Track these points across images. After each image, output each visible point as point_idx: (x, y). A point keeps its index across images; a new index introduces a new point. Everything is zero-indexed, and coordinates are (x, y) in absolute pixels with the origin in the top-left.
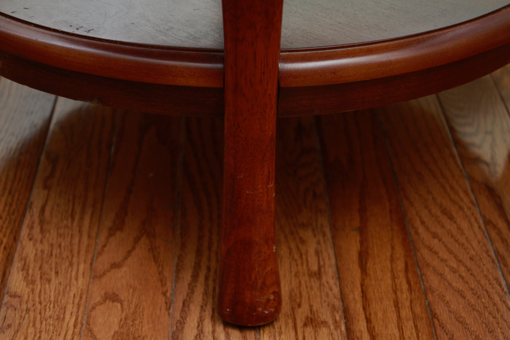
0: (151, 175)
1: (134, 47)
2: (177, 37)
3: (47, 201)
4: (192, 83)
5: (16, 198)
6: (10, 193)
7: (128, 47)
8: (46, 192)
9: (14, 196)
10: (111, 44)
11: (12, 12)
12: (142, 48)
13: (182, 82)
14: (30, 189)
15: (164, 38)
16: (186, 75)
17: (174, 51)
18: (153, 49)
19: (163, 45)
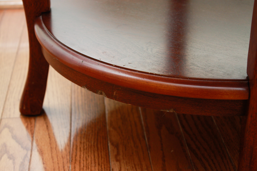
0: (172, 151)
1: (197, 80)
2: (219, 74)
3: (121, 168)
4: (232, 98)
5: (103, 167)
6: (99, 164)
7: (194, 80)
8: (118, 163)
9: (101, 166)
10: (184, 79)
11: (124, 66)
12: (202, 81)
13: (226, 97)
14: (108, 162)
15: (212, 75)
16: (228, 94)
17: (220, 81)
18: (208, 81)
19: (213, 78)
